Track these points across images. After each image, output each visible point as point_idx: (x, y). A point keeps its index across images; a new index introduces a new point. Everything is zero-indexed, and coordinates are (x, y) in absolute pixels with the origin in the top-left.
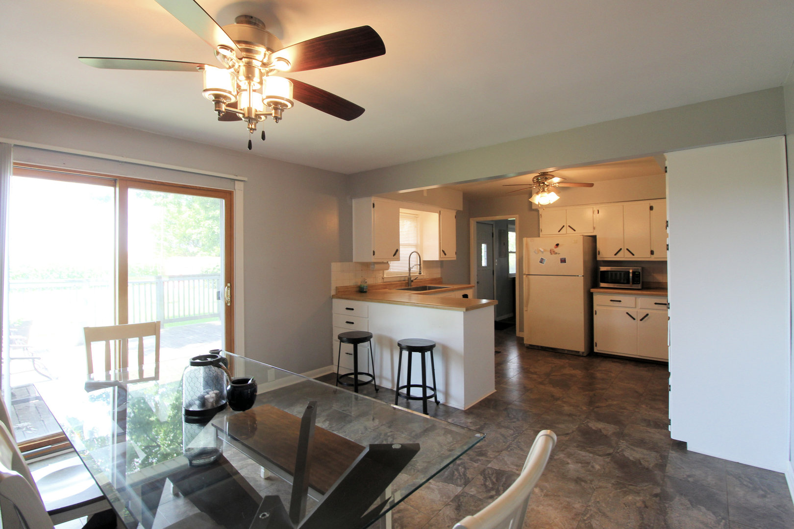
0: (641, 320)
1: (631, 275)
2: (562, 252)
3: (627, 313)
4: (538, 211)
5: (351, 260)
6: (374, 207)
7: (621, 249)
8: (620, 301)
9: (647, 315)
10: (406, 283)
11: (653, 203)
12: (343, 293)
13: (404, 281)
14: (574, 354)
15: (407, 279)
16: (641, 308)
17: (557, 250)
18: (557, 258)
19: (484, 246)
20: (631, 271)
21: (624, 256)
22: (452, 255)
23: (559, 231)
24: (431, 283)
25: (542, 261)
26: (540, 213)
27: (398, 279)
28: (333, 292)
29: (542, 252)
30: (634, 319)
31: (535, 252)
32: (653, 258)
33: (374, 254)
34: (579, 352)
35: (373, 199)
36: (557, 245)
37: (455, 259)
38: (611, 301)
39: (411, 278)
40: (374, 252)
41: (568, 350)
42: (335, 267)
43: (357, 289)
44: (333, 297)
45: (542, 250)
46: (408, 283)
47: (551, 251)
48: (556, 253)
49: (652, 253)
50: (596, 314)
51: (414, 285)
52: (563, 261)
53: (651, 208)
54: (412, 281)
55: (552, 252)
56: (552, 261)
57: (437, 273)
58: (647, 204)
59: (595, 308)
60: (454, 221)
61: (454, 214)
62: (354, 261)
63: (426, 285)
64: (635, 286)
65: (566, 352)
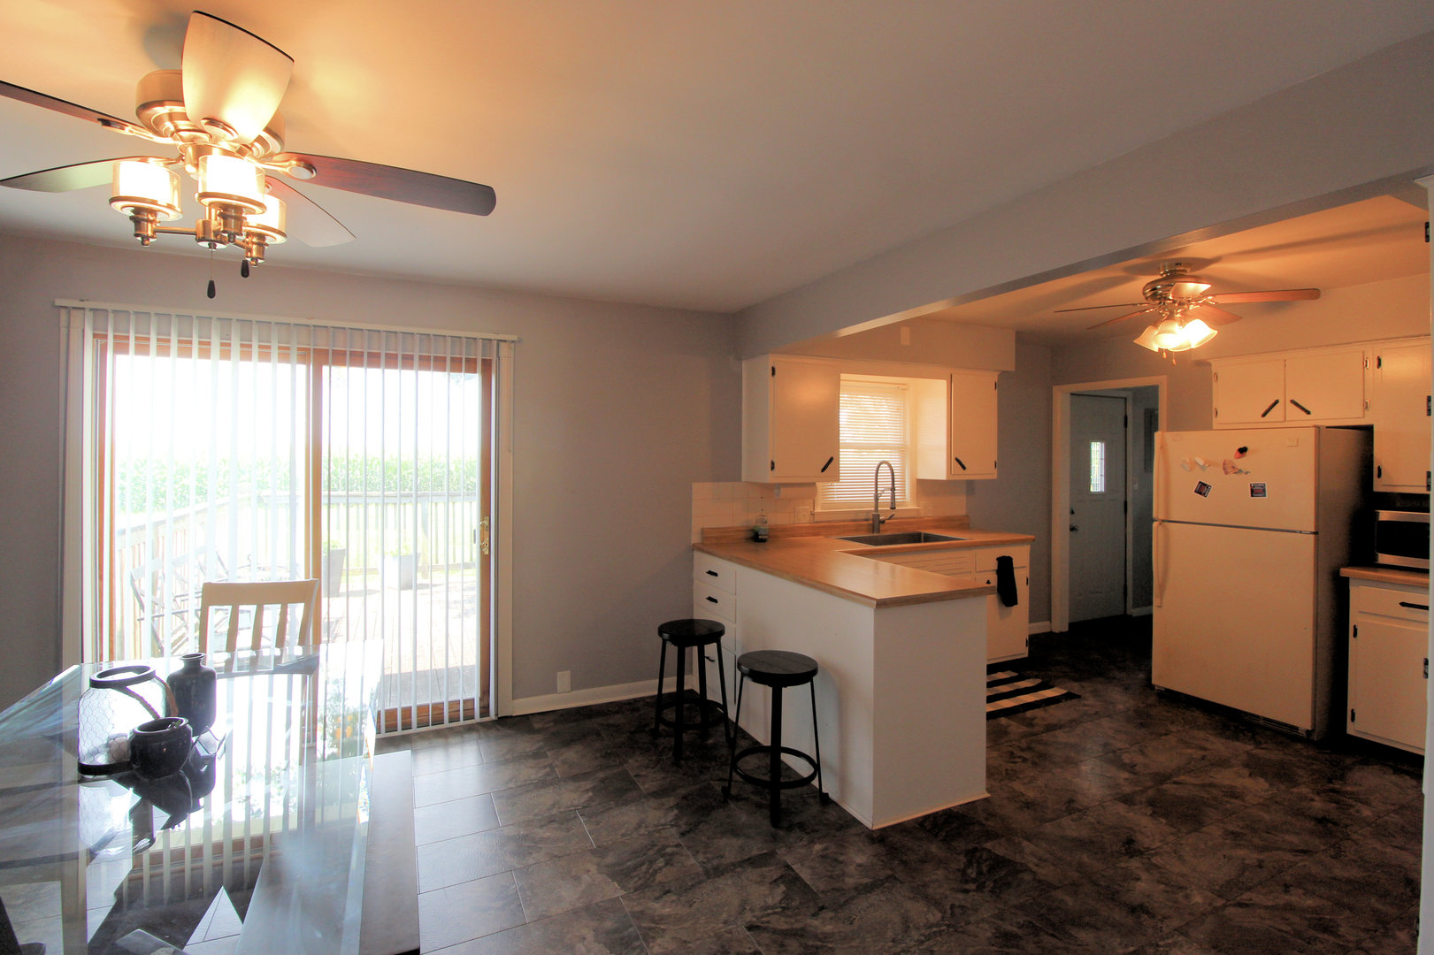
2: (1255, 469)
4: (1210, 365)
5: (740, 480)
6: (773, 374)
10: (869, 525)
12: (716, 542)
13: (867, 520)
14: (1282, 733)
15: (871, 517)
17: (1241, 463)
18: (1244, 484)
19: (1097, 450)
22: (983, 467)
23: (1264, 415)
24: (936, 527)
25: (1202, 489)
26: (1214, 370)
27: (852, 517)
28: (695, 539)
29: (1203, 467)
31: (1184, 467)
33: (773, 468)
34: (1295, 728)
35: (772, 360)
36: (1243, 451)
37: (995, 477)
38: (1403, 604)
39: (879, 516)
40: (773, 463)
41: (1265, 719)
42: (702, 492)
43: (751, 534)
44: (695, 547)
45: (1202, 463)
46: (873, 525)
47: (1224, 464)
48: (1240, 471)
50: (1355, 635)
51: (887, 531)
52: (1257, 491)
54: (883, 522)
55: (1227, 468)
56: (1230, 489)
57: (957, 506)
59: (1354, 618)
60: (993, 395)
61: (993, 377)
62: (744, 479)
63: (920, 531)
65: (1261, 722)
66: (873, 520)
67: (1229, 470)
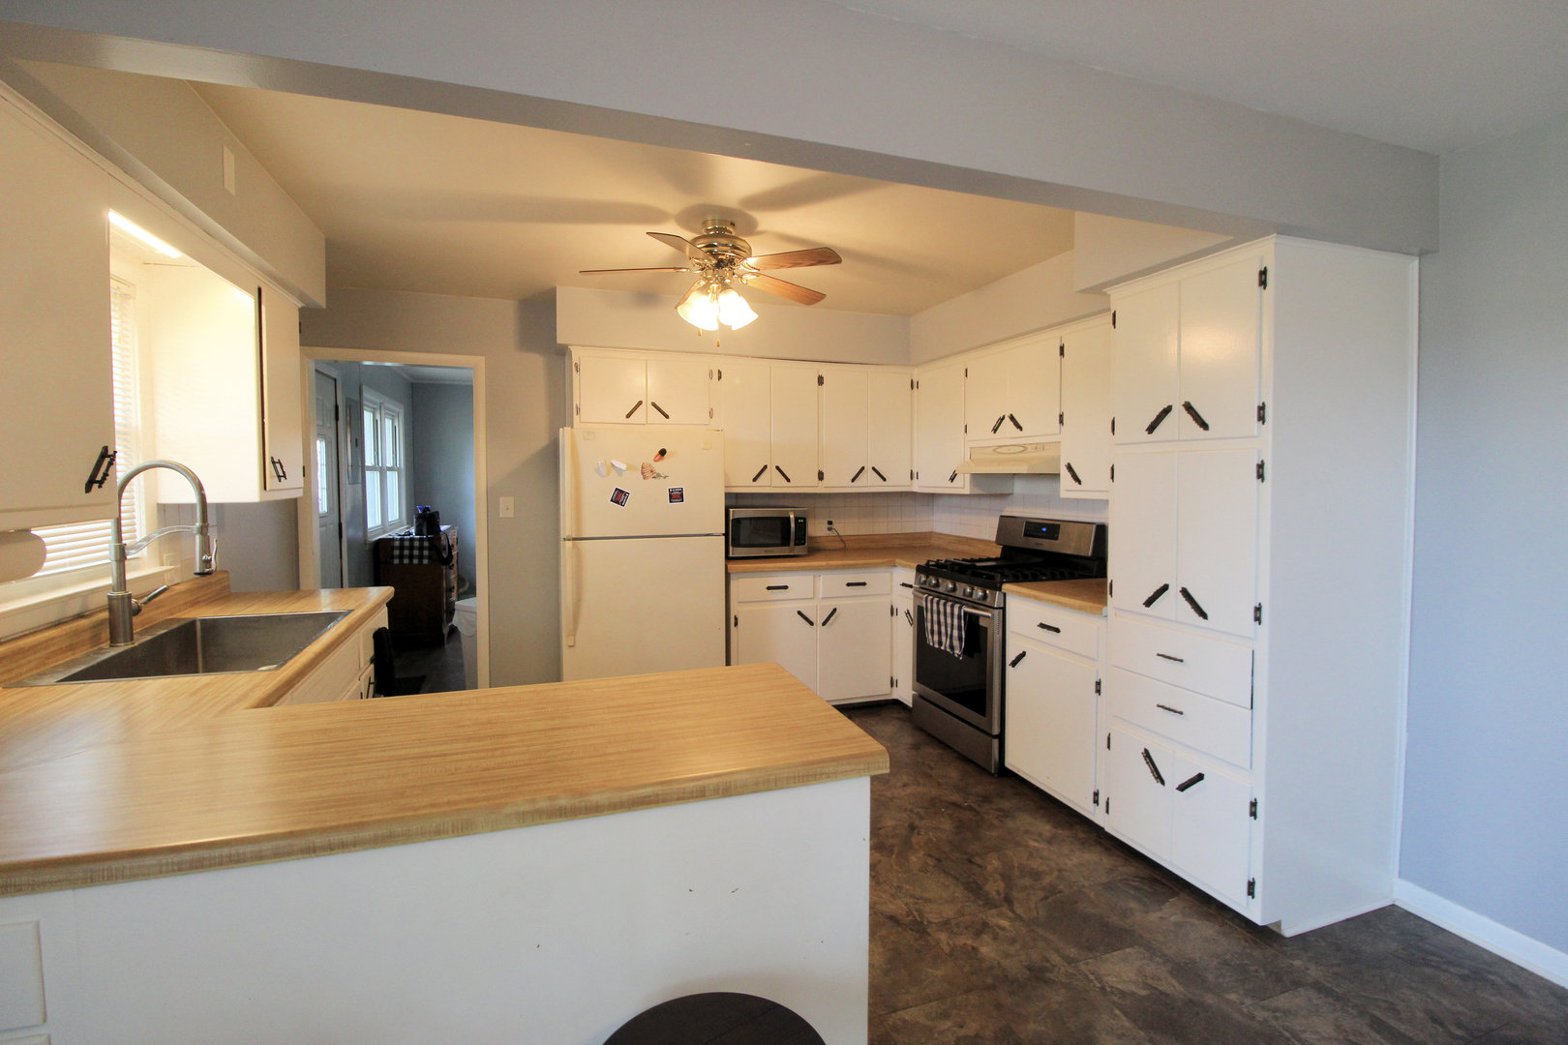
0: (824, 624)
1: (793, 525)
2: (674, 474)
3: (799, 613)
4: (570, 352)
7: (765, 467)
8: (786, 587)
9: (835, 610)
10: (100, 623)
11: (825, 370)
16: (823, 598)
17: (660, 467)
18: (662, 489)
19: (320, 446)
20: (792, 516)
21: (771, 484)
22: (295, 480)
23: (628, 416)
24: (194, 603)
25: (619, 497)
26: (575, 359)
29: (620, 471)
30: (811, 624)
31: (597, 471)
32: (821, 488)
36: (663, 452)
37: (301, 492)
38: (769, 588)
39: (128, 597)
45: (623, 467)
46: (112, 624)
47: (643, 467)
48: (659, 476)
49: (821, 476)
50: (736, 624)
52: (675, 497)
53: (821, 380)
54: (138, 611)
55: (646, 472)
56: (648, 497)
58: (813, 370)
59: (735, 609)
64: (798, 550)
66: (111, 609)
67: (647, 475)
